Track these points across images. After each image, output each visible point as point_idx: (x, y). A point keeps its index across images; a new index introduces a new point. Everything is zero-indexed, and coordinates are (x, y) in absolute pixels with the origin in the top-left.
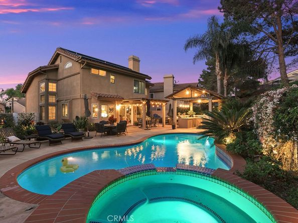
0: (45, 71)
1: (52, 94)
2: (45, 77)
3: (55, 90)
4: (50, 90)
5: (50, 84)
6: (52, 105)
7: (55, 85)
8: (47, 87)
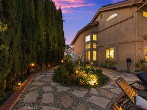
0: (91, 27)
1: (95, 42)
2: (91, 30)
3: (96, 40)
4: (94, 39)
5: (94, 35)
6: (95, 50)
7: (96, 36)
8: (92, 38)
